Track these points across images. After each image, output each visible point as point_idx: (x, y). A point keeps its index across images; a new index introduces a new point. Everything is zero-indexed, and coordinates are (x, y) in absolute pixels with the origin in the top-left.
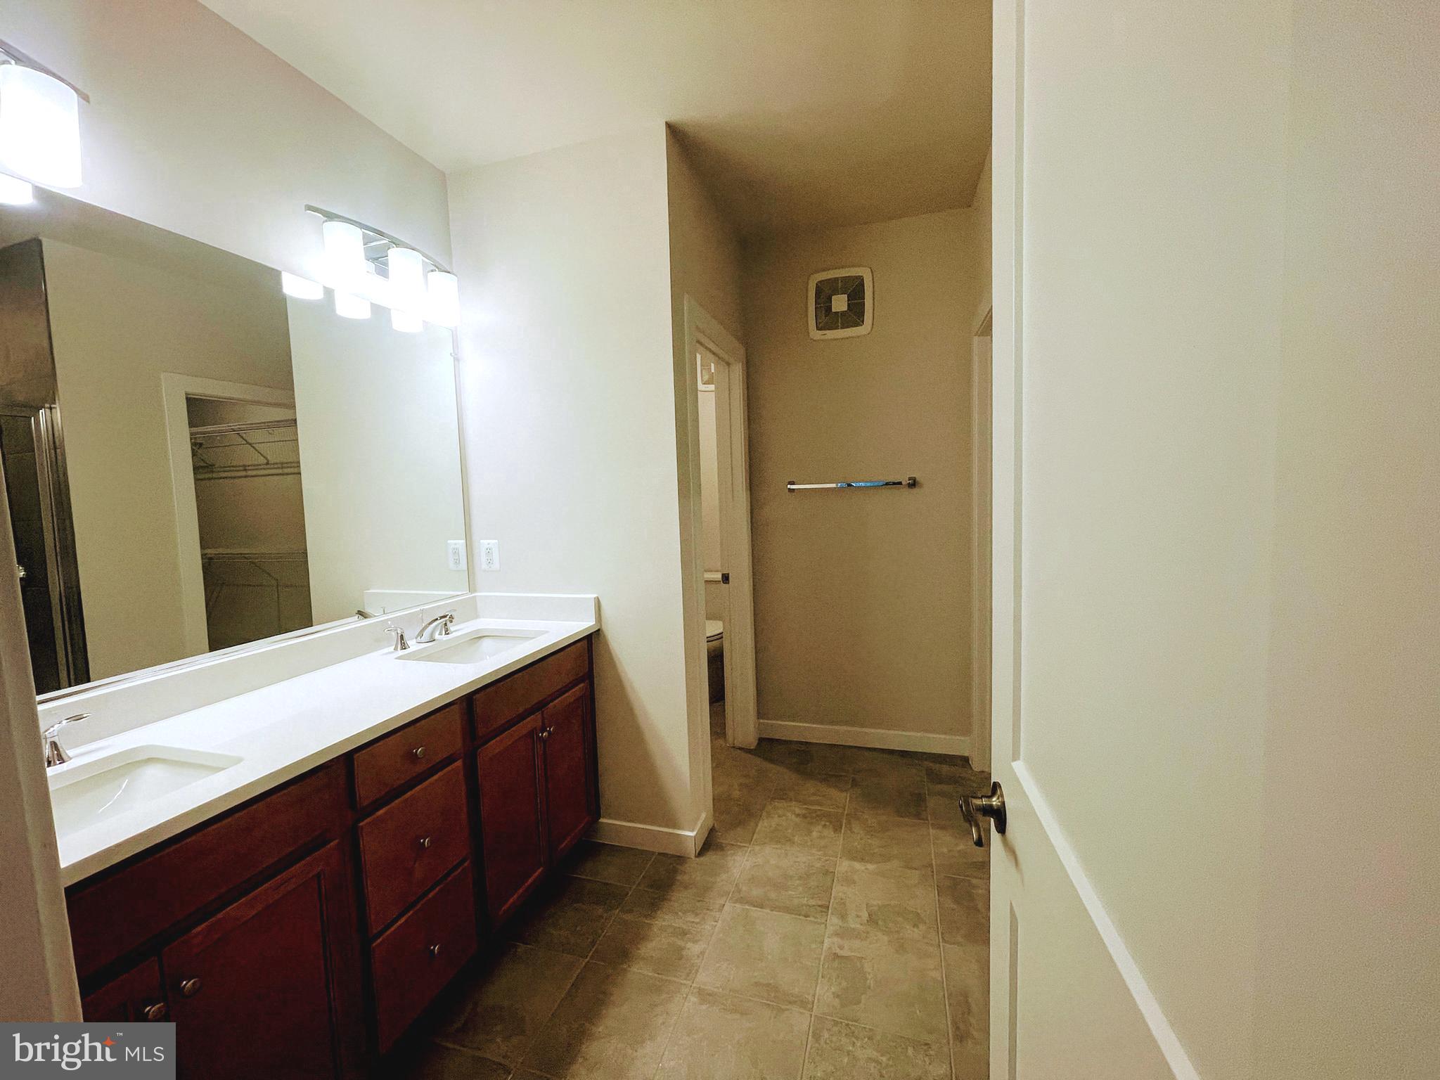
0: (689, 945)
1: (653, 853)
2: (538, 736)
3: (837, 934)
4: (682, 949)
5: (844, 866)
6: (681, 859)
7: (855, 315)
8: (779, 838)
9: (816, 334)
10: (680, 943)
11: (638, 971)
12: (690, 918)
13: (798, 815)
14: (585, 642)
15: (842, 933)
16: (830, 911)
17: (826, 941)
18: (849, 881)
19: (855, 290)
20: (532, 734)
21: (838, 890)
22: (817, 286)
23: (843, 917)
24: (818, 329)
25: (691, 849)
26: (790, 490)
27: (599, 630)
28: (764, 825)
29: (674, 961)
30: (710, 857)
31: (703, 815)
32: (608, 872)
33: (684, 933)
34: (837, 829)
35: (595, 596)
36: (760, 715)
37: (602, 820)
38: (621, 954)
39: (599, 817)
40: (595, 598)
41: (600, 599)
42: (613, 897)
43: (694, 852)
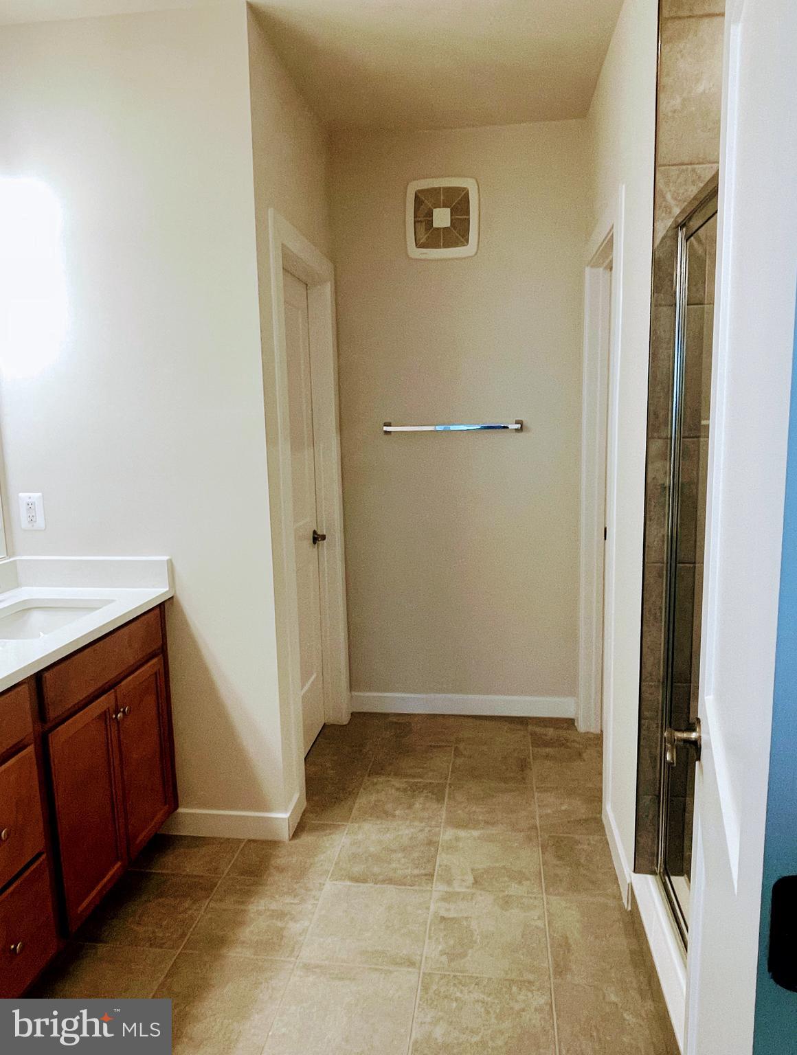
0: (291, 924)
1: (240, 841)
2: (112, 718)
3: (443, 899)
4: (282, 929)
5: (447, 835)
6: (274, 844)
7: (458, 233)
8: (379, 812)
9: (416, 253)
10: (279, 924)
11: (236, 954)
12: (288, 900)
13: (398, 789)
14: (157, 611)
15: (448, 898)
16: (435, 877)
17: (432, 907)
18: (451, 848)
19: (459, 203)
20: (104, 716)
21: (443, 858)
22: (416, 196)
23: (449, 883)
24: (419, 245)
25: (285, 833)
26: (387, 432)
27: (172, 598)
28: (363, 800)
29: (273, 943)
30: (306, 839)
31: (296, 796)
32: (192, 865)
33: (281, 915)
34: (440, 799)
35: (168, 558)
36: (353, 685)
37: (181, 810)
38: (217, 943)
39: (176, 807)
40: (167, 560)
41: (173, 561)
42: (202, 888)
43: (288, 835)
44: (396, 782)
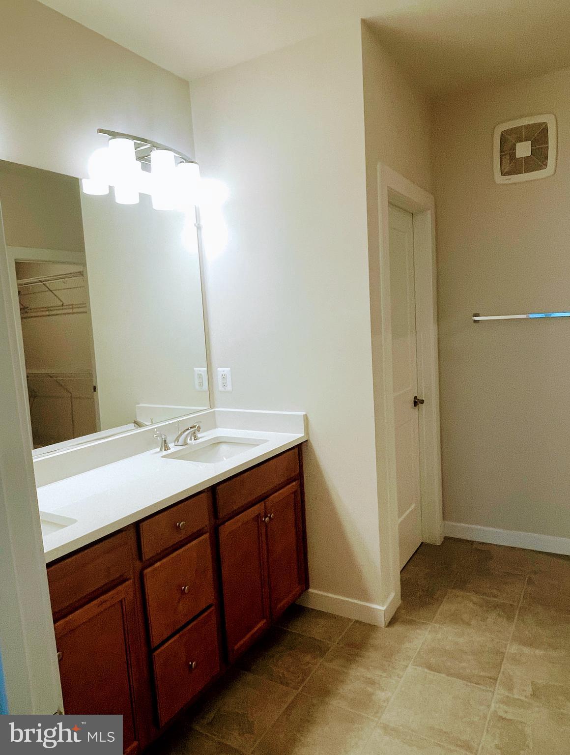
0: (378, 692)
1: (349, 620)
2: (261, 520)
3: (503, 702)
4: (371, 694)
5: (513, 649)
6: (372, 627)
8: (455, 618)
9: (499, 179)
10: (370, 689)
11: (336, 704)
12: (379, 672)
13: (475, 603)
14: (296, 450)
15: (507, 701)
16: (498, 682)
17: (493, 705)
18: (515, 660)
19: (539, 135)
20: (257, 518)
21: (506, 666)
22: (502, 135)
23: (510, 689)
24: (503, 173)
25: (381, 621)
26: (475, 321)
27: (307, 440)
28: (446, 607)
29: (364, 702)
30: (398, 628)
31: (392, 595)
32: (316, 630)
33: (372, 682)
34: (510, 618)
35: (304, 413)
36: (444, 517)
37: (310, 590)
38: (324, 692)
39: (308, 587)
40: (304, 415)
41: (308, 414)
42: (318, 649)
43: (384, 623)
44: (474, 598)
